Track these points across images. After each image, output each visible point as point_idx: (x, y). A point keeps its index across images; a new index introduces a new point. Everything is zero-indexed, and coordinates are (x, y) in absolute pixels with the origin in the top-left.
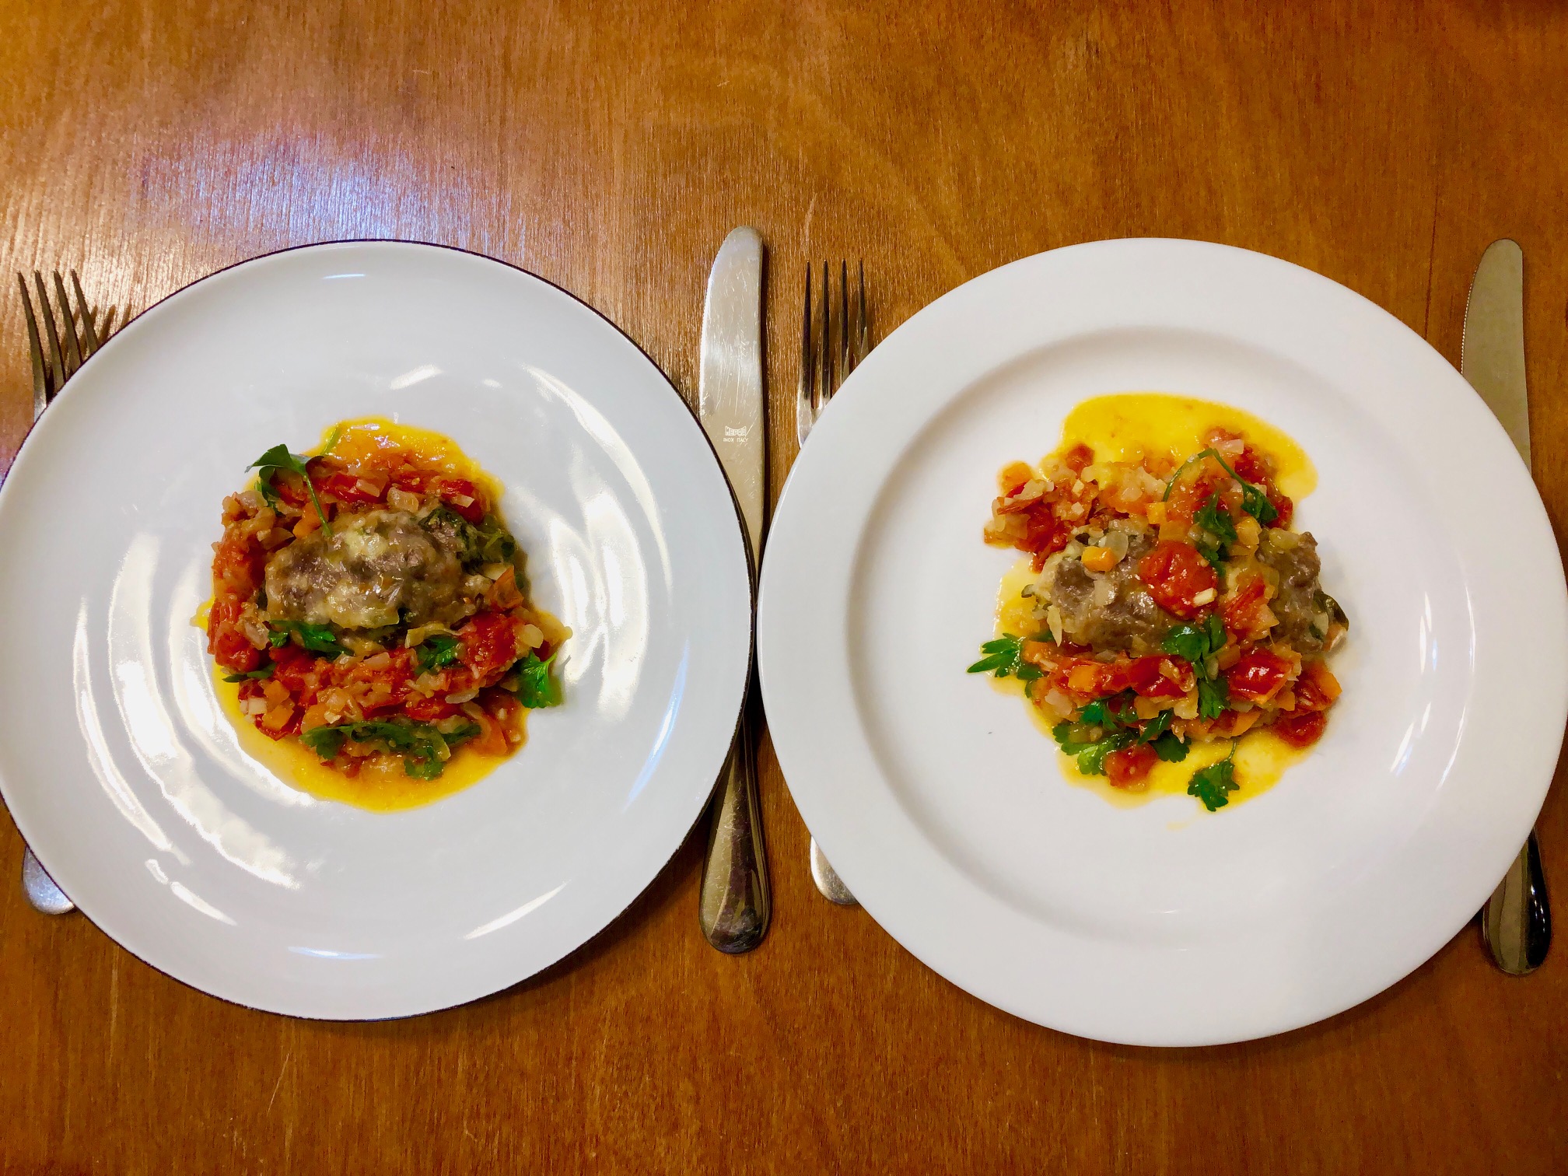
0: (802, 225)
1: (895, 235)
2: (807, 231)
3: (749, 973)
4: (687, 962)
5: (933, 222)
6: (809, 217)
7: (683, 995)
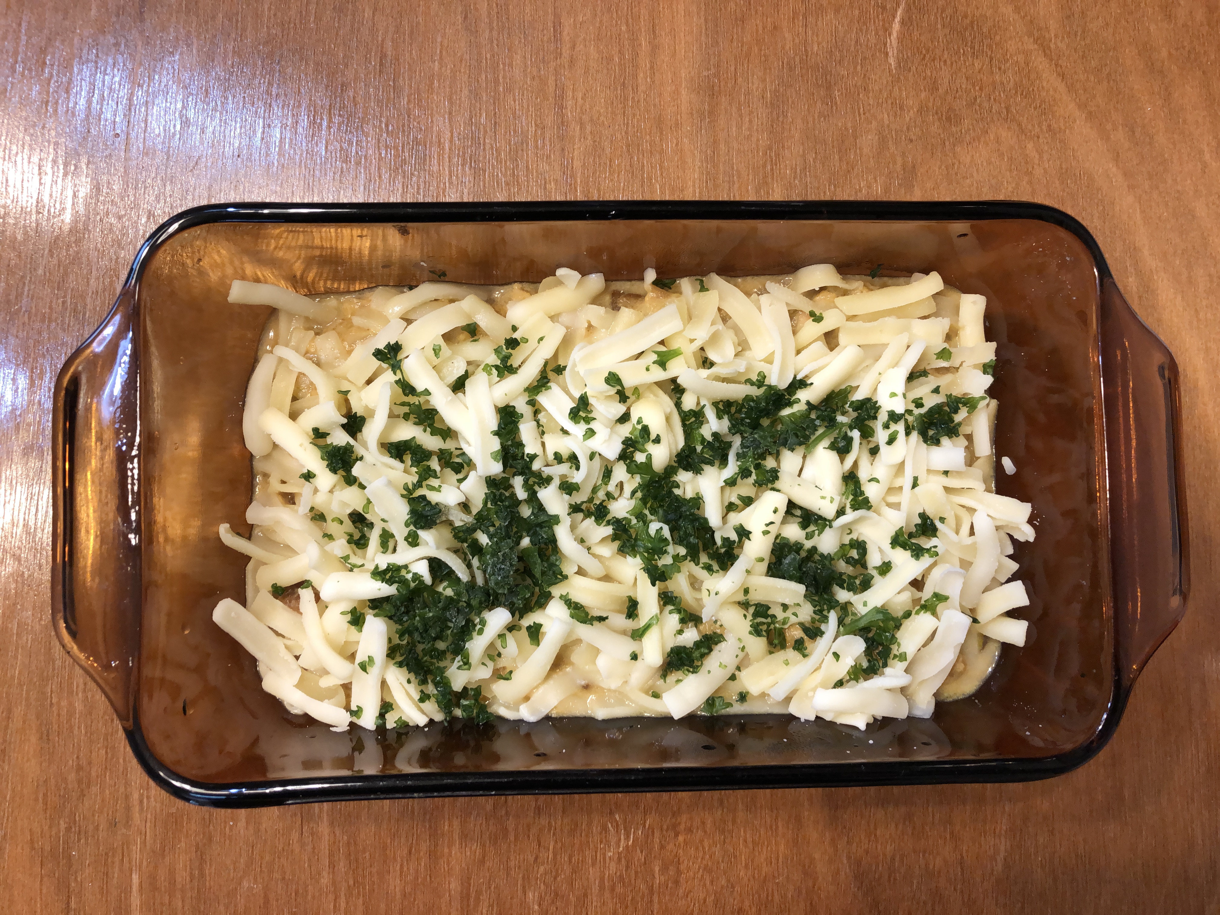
0: (890, 35)
1: (990, 47)
2: (895, 43)
3: (849, 858)
4: (782, 847)
5: (1030, 34)
6: (896, 26)
7: (778, 884)
